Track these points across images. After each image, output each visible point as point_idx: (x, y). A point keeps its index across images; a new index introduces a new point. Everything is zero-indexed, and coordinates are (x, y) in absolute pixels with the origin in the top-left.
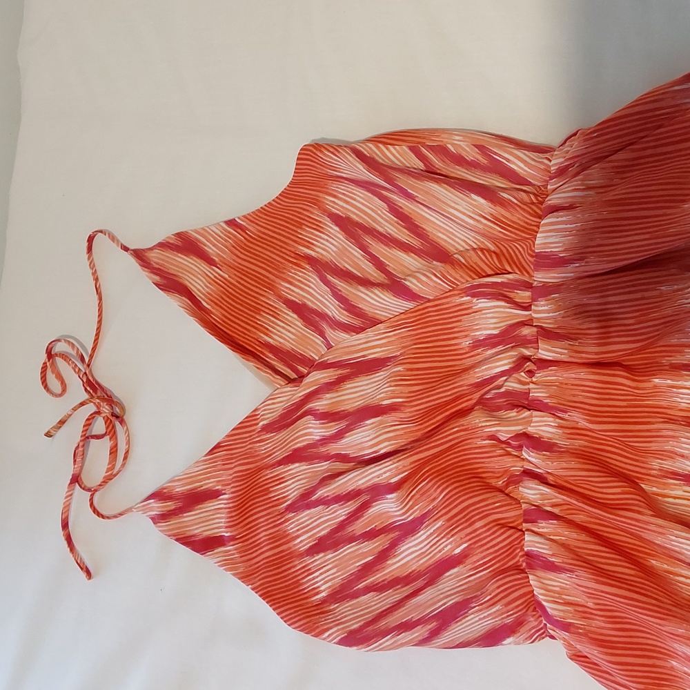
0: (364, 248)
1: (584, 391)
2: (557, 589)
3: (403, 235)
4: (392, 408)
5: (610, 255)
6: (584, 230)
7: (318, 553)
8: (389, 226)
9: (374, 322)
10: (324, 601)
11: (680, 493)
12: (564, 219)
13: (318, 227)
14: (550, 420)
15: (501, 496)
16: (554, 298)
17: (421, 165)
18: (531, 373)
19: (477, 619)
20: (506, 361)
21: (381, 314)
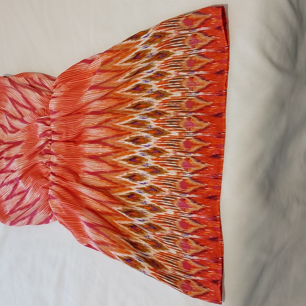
0: (16, 108)
1: (64, 149)
2: (55, 204)
3: (25, 104)
4: (21, 156)
5: (65, 111)
6: (58, 104)
7: (7, 200)
8: (22, 101)
9: (18, 130)
10: (8, 214)
11: (87, 177)
12: (54, 100)
13: (6, 101)
14: (55, 157)
15: (44, 179)
16: (54, 123)
17: (28, 83)
18: (51, 144)
19: (39, 215)
20: (43, 141)
21: (19, 127)
